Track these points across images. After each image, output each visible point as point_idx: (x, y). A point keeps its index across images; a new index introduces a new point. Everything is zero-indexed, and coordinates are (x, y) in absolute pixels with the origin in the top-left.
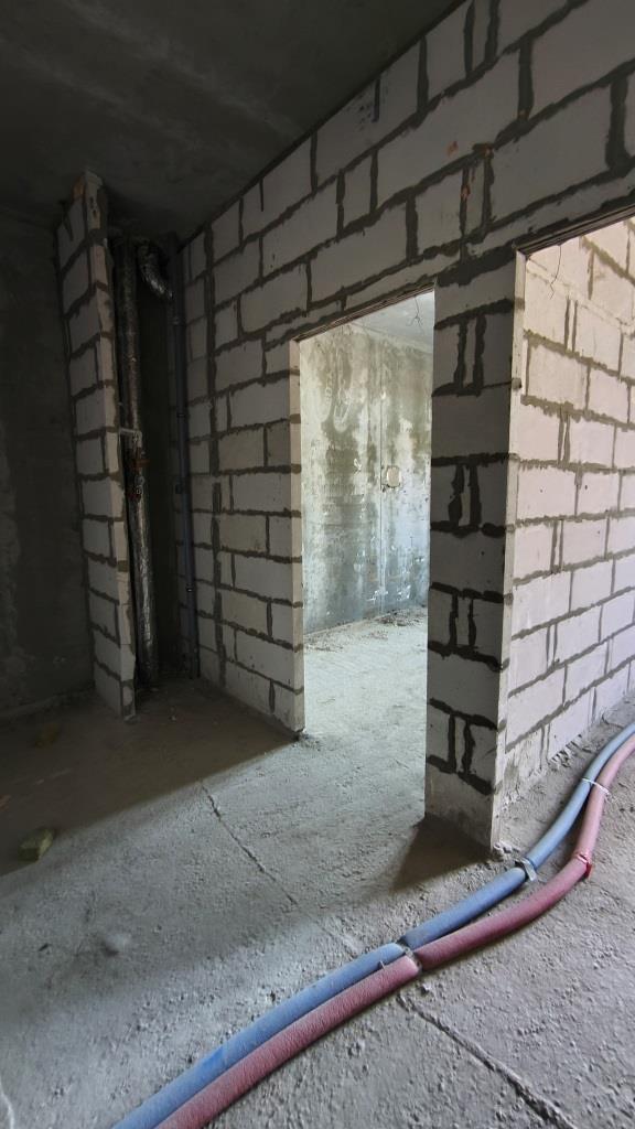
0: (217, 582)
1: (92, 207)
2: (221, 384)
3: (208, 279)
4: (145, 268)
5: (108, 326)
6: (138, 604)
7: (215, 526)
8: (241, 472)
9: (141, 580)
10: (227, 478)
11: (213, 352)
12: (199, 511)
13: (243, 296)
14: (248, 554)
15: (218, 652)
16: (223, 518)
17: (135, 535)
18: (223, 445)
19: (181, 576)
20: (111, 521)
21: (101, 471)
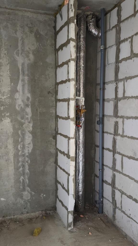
0: (114, 168)
1: (71, 8)
2: (120, 76)
3: (118, 28)
4: (90, 25)
5: (74, 56)
6: (77, 174)
7: (114, 142)
8: (128, 118)
9: (79, 163)
10: (121, 120)
11: (118, 61)
12: (107, 133)
13: (134, 37)
14: (130, 158)
15: (113, 203)
16: (118, 138)
17: (78, 142)
18: (120, 104)
19: (97, 162)
20: (69, 138)
21: (67, 116)
